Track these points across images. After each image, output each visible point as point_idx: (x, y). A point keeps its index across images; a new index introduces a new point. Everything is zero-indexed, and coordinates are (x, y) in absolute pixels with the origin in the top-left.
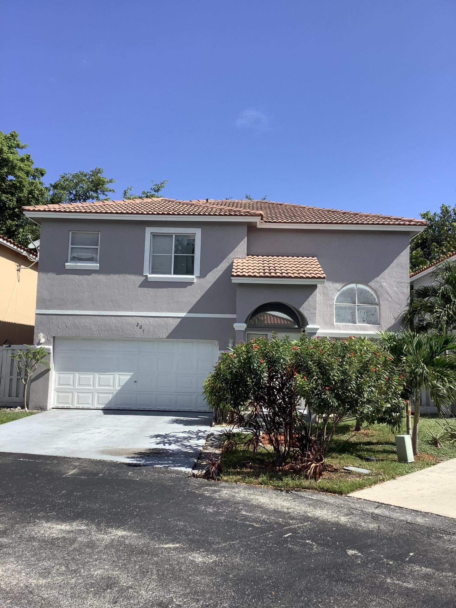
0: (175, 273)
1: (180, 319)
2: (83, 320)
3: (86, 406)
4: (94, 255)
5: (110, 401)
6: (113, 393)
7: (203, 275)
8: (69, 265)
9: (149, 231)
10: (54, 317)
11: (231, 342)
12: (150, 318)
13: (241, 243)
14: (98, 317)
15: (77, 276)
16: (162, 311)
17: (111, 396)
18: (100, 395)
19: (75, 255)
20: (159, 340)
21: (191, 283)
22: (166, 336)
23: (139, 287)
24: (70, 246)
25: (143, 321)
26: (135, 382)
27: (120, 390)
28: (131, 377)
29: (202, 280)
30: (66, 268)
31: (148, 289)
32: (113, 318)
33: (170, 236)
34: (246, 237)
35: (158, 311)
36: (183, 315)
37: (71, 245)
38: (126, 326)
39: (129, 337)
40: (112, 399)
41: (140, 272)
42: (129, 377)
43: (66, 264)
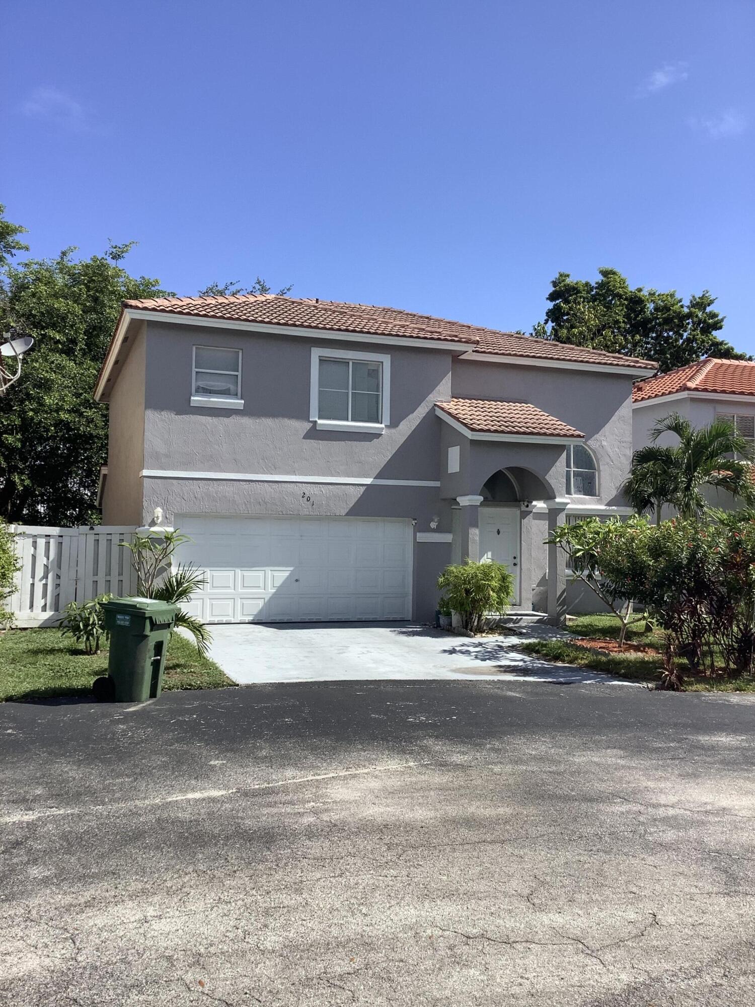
0: (353, 420)
1: (364, 488)
2: (222, 487)
3: (224, 620)
4: (232, 387)
5: (261, 611)
6: (264, 598)
7: (394, 424)
8: (197, 400)
9: (316, 353)
10: (174, 482)
11: (436, 520)
12: (321, 486)
13: (444, 380)
14: (245, 483)
15: (209, 418)
16: (338, 474)
17: (261, 603)
18: (245, 602)
19: (201, 384)
20: (333, 518)
21: (378, 436)
22: (346, 513)
23: (304, 438)
24: (194, 370)
25: (312, 491)
26: (297, 580)
27: (275, 594)
28: (290, 574)
29: (393, 431)
30: (192, 405)
31: (317, 441)
32: (266, 484)
33: (345, 363)
34: (450, 373)
35: (333, 476)
36: (368, 481)
37: (196, 368)
38: (286, 498)
39: (291, 514)
40: (262, 608)
41: (304, 415)
42: (287, 574)
43: (192, 398)
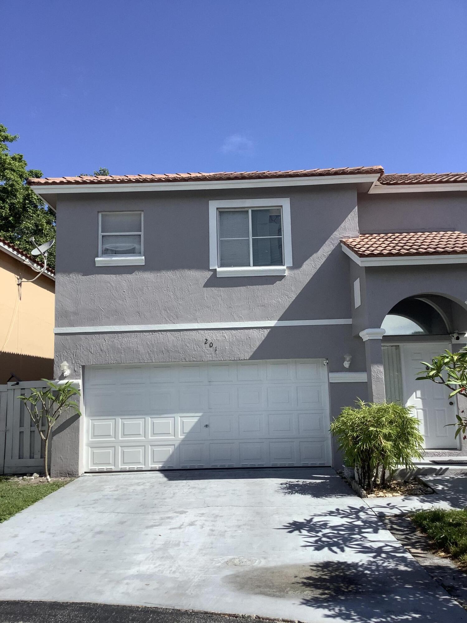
0: (254, 265)
1: (269, 330)
2: (125, 339)
3: (135, 467)
4: (136, 246)
5: (171, 456)
6: (174, 445)
7: (297, 264)
8: (100, 260)
9: (214, 206)
10: (82, 337)
11: (348, 359)
12: (223, 331)
13: (349, 216)
14: (148, 334)
15: (113, 276)
16: (241, 319)
17: (171, 449)
18: (156, 449)
19: (108, 246)
20: (238, 363)
21: (281, 278)
22: (250, 356)
23: (205, 286)
24: (100, 234)
25: (214, 336)
26: (207, 426)
27: (183, 440)
28: (199, 420)
29: (296, 271)
30: (96, 265)
31: (218, 289)
32: (168, 333)
33: (243, 211)
34: (356, 207)
35: (235, 320)
36: (272, 323)
37: (102, 232)
38: (188, 345)
39: (194, 361)
40: (173, 453)
41: (204, 265)
42: (196, 420)
43: (96, 259)
